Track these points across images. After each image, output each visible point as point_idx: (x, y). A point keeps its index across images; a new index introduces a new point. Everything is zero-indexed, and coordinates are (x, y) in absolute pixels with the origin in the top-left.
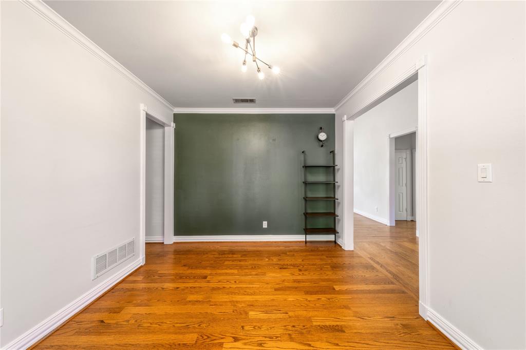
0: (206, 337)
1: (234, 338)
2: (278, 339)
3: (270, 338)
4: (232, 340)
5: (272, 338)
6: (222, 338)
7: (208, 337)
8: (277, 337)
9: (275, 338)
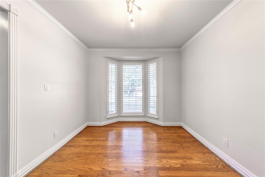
0: (154, 174)
1: (140, 173)
2: (117, 172)
3: (121, 173)
4: (140, 172)
5: (119, 172)
6: (146, 173)
7: (153, 173)
8: (117, 173)
9: (118, 173)
